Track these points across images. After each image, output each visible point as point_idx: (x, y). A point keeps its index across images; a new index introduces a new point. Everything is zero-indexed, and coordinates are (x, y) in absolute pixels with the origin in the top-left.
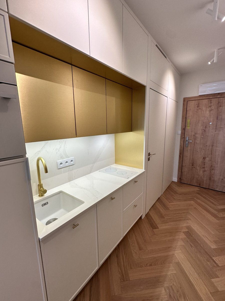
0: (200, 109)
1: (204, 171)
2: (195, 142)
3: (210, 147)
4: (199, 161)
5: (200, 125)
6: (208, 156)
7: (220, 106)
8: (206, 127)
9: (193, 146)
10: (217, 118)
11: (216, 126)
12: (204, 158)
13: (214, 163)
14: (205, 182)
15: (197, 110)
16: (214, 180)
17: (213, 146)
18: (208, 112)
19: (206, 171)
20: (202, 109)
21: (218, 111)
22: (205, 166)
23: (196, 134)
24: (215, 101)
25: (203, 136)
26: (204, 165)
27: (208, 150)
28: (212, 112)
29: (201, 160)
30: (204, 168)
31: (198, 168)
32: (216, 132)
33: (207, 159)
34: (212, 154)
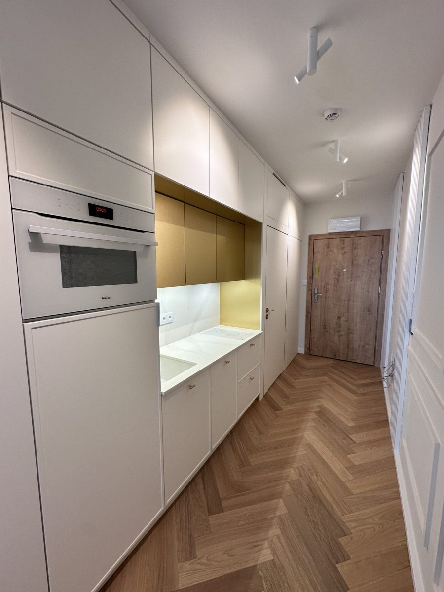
0: (331, 251)
1: (340, 336)
2: (326, 296)
3: (346, 302)
4: (333, 322)
5: (331, 272)
6: (344, 315)
7: (355, 248)
8: (339, 275)
9: (324, 300)
10: (352, 263)
11: (352, 274)
12: (339, 318)
13: (352, 324)
14: (341, 351)
15: (327, 252)
16: (353, 348)
17: (349, 300)
18: (340, 256)
19: (342, 336)
20: (333, 251)
21: (353, 254)
22: (342, 329)
23: (327, 284)
24: (348, 241)
25: (335, 288)
26: (340, 327)
27: (344, 306)
28: (345, 255)
29: (335, 320)
30: (339, 331)
31: (332, 332)
32: (352, 283)
33: (343, 319)
34: (348, 311)
